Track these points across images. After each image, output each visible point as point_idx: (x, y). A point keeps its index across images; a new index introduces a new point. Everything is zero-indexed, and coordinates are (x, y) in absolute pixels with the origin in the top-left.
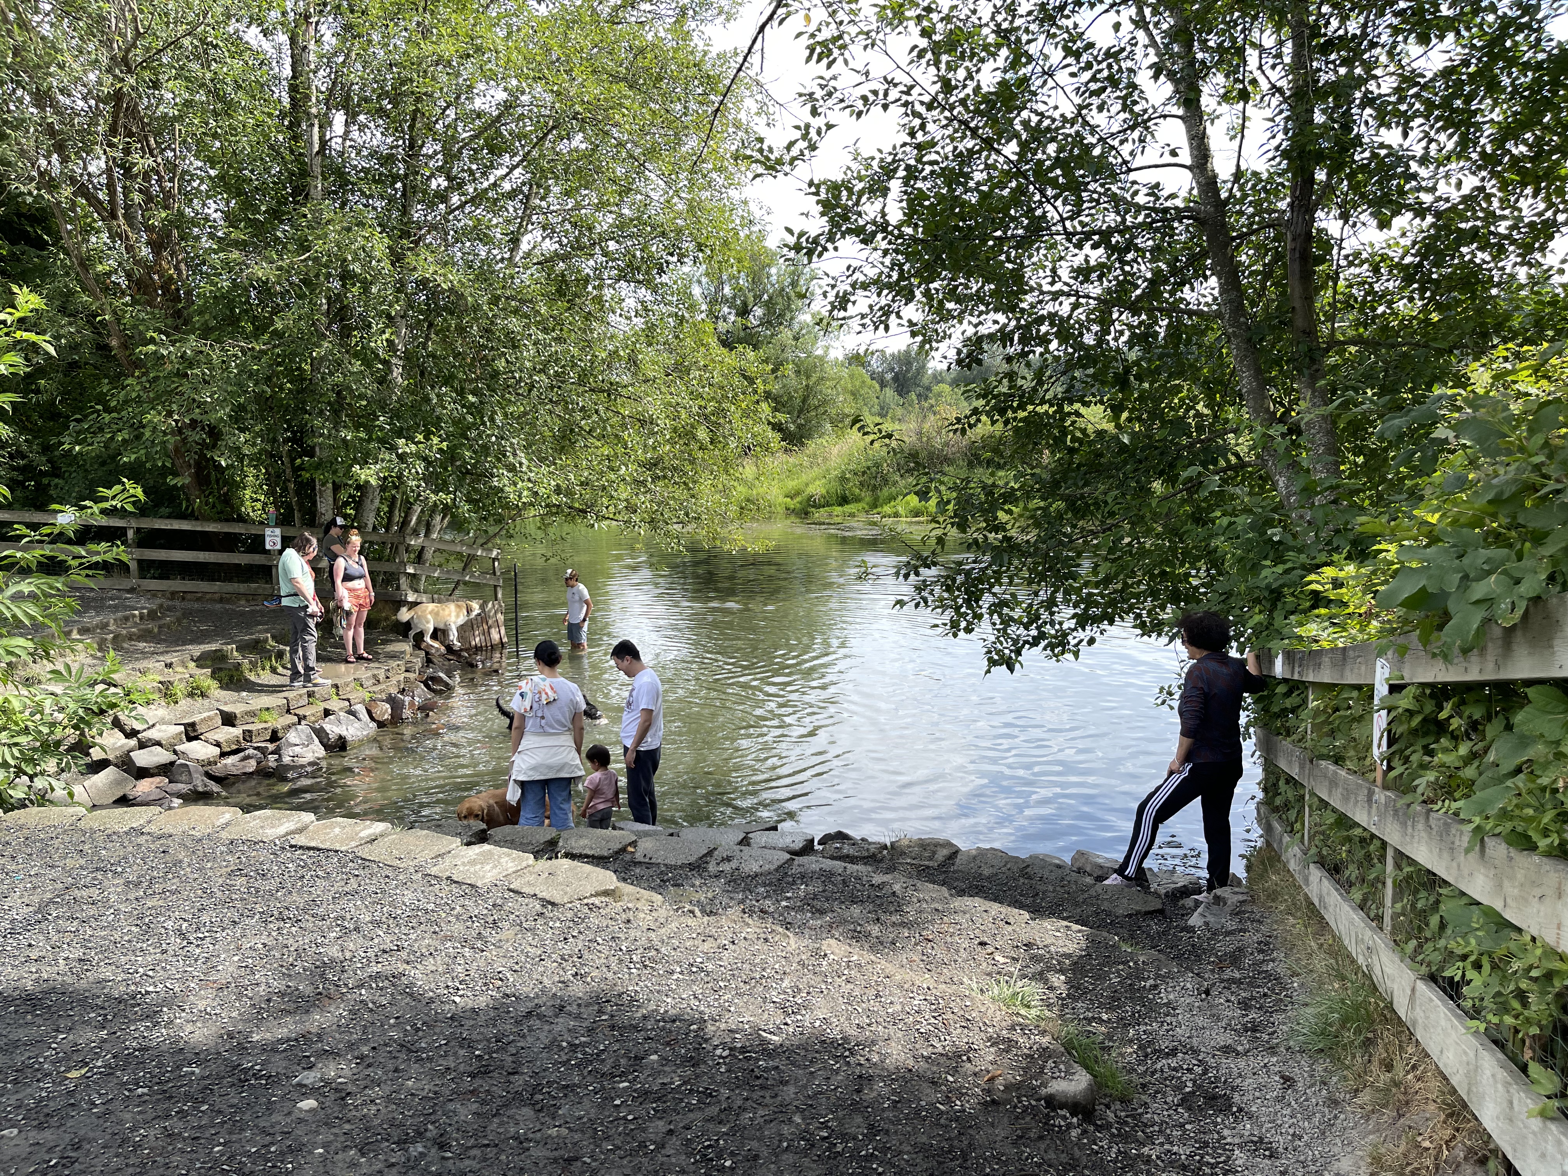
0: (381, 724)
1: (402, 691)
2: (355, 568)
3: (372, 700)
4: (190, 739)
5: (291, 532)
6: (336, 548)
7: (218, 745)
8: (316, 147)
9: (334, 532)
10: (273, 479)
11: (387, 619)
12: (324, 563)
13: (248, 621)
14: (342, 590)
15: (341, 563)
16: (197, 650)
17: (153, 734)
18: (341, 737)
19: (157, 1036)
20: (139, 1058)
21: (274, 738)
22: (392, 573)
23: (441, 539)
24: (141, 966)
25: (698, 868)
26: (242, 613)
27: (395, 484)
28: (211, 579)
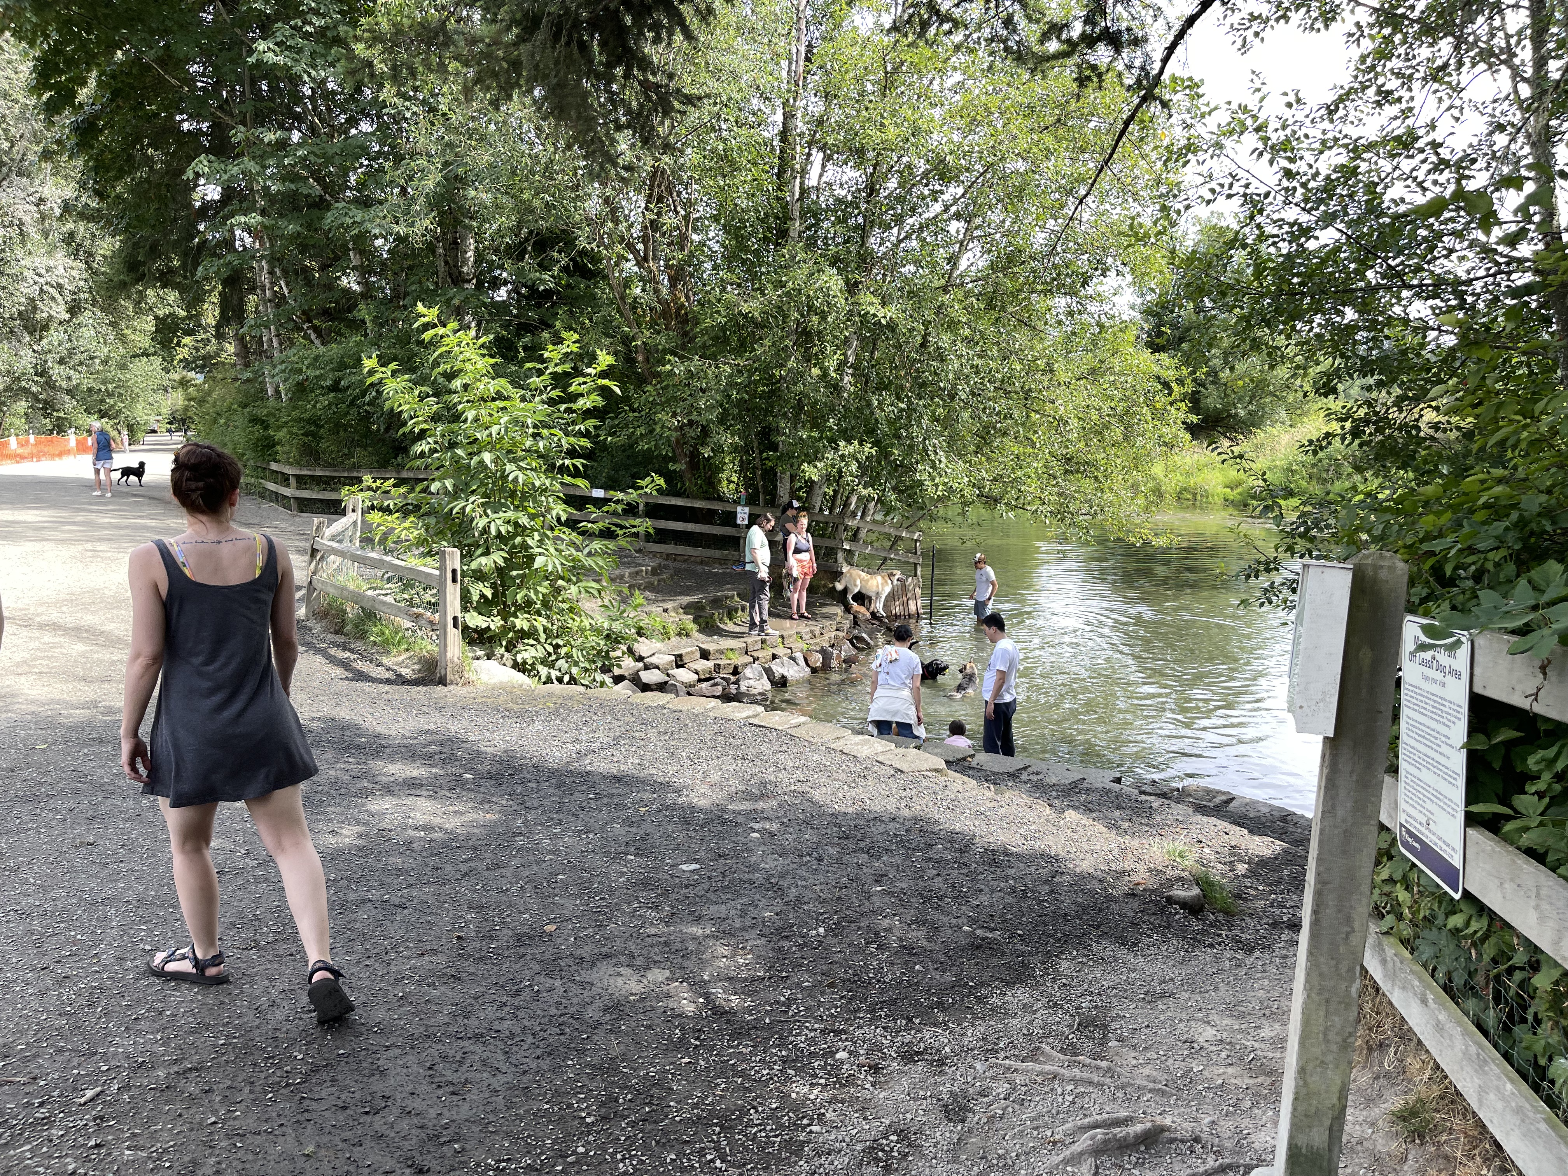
0: (814, 670)
1: (832, 646)
2: (803, 544)
3: (809, 650)
4: (678, 666)
5: (757, 510)
6: (790, 526)
7: (697, 673)
8: (797, 196)
9: (790, 513)
10: (744, 467)
11: (825, 586)
12: (779, 537)
13: (721, 581)
14: (792, 560)
15: (792, 539)
16: (687, 599)
17: (654, 660)
18: (783, 676)
19: (681, 800)
20: (674, 807)
21: (735, 672)
22: (832, 549)
23: (874, 521)
24: (671, 770)
25: (1014, 776)
26: (716, 574)
27: (835, 478)
28: (695, 546)
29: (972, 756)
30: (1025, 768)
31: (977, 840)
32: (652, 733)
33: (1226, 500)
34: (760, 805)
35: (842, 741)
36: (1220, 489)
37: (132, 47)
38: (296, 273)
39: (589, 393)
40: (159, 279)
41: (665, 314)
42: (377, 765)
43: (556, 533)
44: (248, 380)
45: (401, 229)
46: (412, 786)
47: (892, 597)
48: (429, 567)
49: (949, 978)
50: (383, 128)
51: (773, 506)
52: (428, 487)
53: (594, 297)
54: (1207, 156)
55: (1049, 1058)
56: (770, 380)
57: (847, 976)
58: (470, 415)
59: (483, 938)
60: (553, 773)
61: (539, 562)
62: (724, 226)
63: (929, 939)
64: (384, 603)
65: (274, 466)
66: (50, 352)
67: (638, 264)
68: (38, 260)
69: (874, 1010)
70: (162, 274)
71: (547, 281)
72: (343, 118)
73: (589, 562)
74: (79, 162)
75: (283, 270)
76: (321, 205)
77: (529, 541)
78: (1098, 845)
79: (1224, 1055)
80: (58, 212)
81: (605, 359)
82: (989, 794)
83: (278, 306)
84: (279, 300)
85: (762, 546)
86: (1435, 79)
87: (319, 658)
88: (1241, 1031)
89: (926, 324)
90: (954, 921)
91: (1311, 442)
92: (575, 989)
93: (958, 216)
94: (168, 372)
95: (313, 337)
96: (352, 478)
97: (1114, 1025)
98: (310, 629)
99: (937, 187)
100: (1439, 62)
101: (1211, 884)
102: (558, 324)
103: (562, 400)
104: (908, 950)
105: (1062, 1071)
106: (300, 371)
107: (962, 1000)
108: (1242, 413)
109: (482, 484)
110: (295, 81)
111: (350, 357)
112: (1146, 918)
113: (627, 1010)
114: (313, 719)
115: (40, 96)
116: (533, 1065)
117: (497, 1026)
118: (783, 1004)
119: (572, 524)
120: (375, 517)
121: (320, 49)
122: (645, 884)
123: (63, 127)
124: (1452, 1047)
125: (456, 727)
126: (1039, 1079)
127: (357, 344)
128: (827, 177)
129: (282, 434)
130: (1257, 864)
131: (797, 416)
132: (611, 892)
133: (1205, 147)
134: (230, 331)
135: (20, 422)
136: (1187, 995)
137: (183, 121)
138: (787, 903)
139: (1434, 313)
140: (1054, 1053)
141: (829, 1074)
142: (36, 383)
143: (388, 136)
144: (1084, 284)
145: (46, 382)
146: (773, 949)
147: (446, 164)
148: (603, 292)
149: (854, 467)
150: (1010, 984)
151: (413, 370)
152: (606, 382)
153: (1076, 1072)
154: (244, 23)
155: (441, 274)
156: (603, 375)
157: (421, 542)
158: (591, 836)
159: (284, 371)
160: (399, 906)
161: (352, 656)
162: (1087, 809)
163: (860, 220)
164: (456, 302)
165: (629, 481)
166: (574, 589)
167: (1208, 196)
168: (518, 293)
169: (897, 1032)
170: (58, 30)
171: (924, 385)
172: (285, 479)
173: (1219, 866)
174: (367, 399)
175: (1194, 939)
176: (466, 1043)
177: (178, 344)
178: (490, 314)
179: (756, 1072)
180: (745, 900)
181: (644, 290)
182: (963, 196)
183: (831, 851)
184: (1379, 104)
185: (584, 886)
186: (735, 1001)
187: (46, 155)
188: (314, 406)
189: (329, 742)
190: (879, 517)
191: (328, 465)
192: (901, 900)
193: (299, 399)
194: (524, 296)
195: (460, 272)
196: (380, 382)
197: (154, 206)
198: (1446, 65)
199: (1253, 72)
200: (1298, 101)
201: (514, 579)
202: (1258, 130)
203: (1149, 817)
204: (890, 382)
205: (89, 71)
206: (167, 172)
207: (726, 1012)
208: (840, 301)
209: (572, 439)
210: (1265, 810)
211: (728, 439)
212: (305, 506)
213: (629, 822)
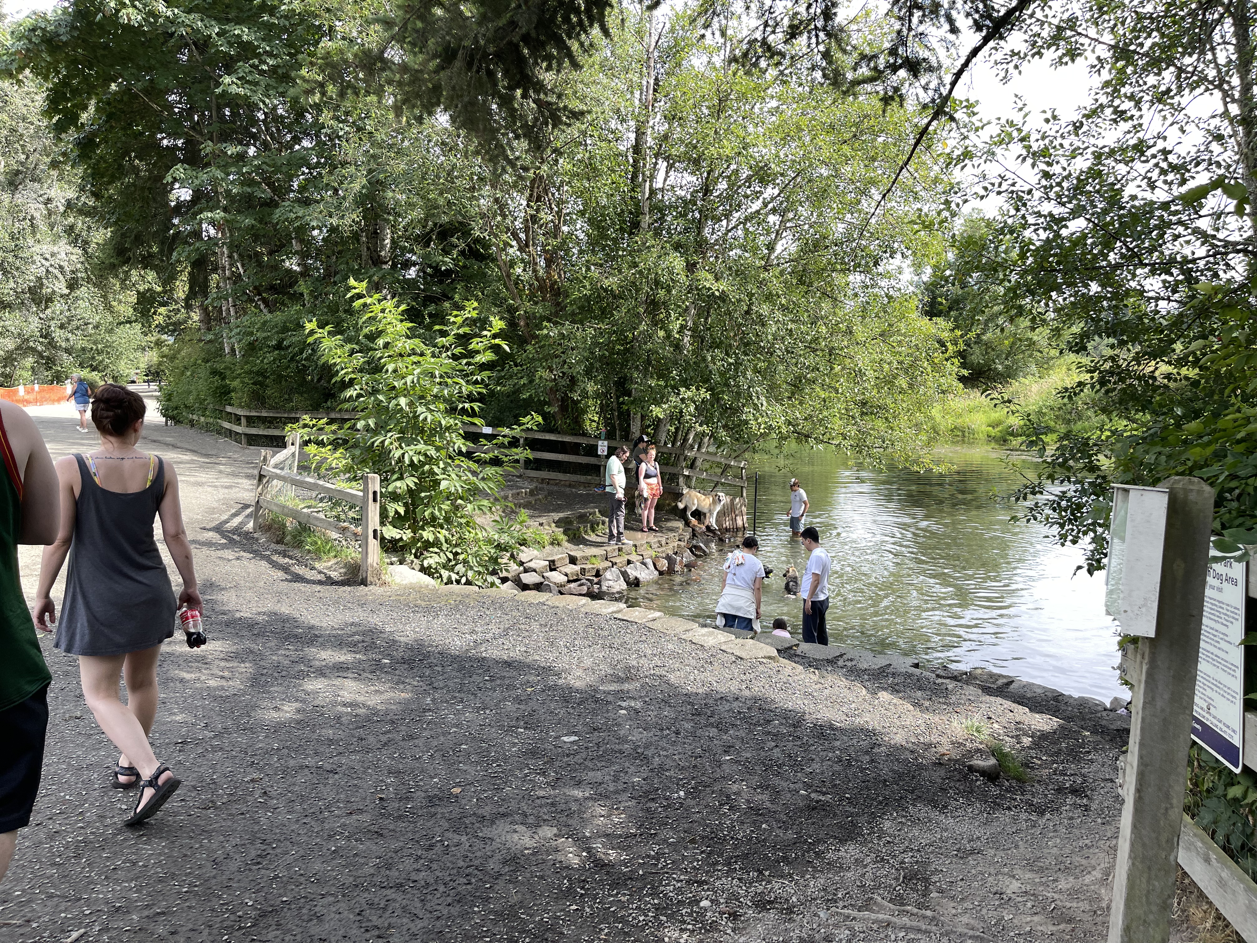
0: (661, 573)
1: (676, 553)
2: (652, 470)
3: (657, 557)
4: (551, 570)
5: (614, 444)
6: (642, 456)
7: (566, 575)
8: (647, 195)
9: (641, 446)
10: (603, 409)
11: (669, 505)
12: (633, 465)
13: (586, 500)
14: (643, 484)
15: (643, 466)
16: (557, 516)
17: (532, 565)
18: (636, 578)
19: (561, 682)
20: (554, 688)
21: (598, 574)
22: (674, 474)
23: (708, 453)
24: (551, 657)
25: (832, 662)
26: (581, 495)
27: (677, 417)
28: (565, 472)
29: (797, 645)
30: (841, 656)
31: (807, 717)
32: (535, 626)
33: (989, 436)
34: (626, 686)
35: (691, 633)
36: (984, 428)
37: (124, 80)
38: (250, 257)
39: (485, 350)
40: (142, 262)
41: (541, 288)
42: (311, 651)
43: (457, 462)
44: (210, 341)
45: (334, 221)
46: (340, 669)
47: (722, 514)
48: (354, 490)
49: (791, 835)
50: (320, 143)
51: (627, 440)
52: (355, 425)
53: (485, 275)
54: (982, 161)
55: (882, 908)
56: (624, 341)
57: (706, 834)
58: (390, 367)
59: (401, 799)
60: (455, 659)
61: (444, 485)
62: (589, 219)
63: (772, 802)
64: (317, 519)
65: (229, 409)
66: (53, 319)
67: (520, 249)
68: (45, 247)
69: (730, 864)
70: (144, 258)
71: (447, 262)
72: (288, 137)
73: (481, 485)
74: (80, 171)
75: (240, 255)
76: (271, 204)
77: (436, 469)
78: (908, 721)
79: (1029, 904)
80: (62, 209)
81: (498, 324)
82: (815, 678)
83: (235, 283)
84: (236, 278)
85: (619, 472)
86: (1160, 101)
87: (264, 563)
88: (1041, 884)
89: (751, 295)
90: (792, 786)
91: (1066, 389)
92: (478, 844)
93: (774, 211)
94: (146, 335)
95: (262, 307)
96: (290, 418)
97: (934, 878)
98: (257, 540)
99: (758, 189)
100: (1163, 88)
101: (1006, 755)
102: (457, 297)
103: (463, 356)
104: (755, 811)
105: (894, 919)
106: (251, 334)
107: (803, 855)
108: (1000, 367)
109: (398, 422)
110: (252, 107)
111: (291, 322)
112: (952, 784)
113: (522, 863)
114: (259, 613)
115: (51, 118)
116: (445, 912)
117: (414, 876)
118: (653, 858)
119: (469, 455)
120: (312, 449)
121: (272, 82)
122: (533, 753)
123: (68, 142)
124: (1236, 902)
125: (375, 620)
126: (875, 927)
127: (298, 312)
128: (671, 181)
129: (236, 383)
130: (1039, 738)
131: (646, 369)
132: (506, 759)
133: (979, 154)
134: (195, 303)
135: (27, 374)
136: (992, 852)
137: (163, 138)
138: (652, 770)
139: (1164, 287)
140: (886, 903)
141: (695, 920)
142: (41, 343)
143: (324, 151)
144: (876, 264)
145: (49, 343)
146: (642, 810)
147: (370, 171)
148: (493, 271)
149: (692, 408)
150: (843, 841)
151: (341, 333)
152: (497, 341)
153: (905, 920)
154: (212, 62)
155: (364, 258)
156: (495, 336)
157: (348, 469)
158: (488, 712)
159: (239, 334)
160: (331, 772)
161: (291, 562)
162: (894, 689)
163: (697, 215)
164: (375, 278)
165: (512, 420)
166: (470, 507)
167: (982, 192)
168: (425, 272)
169: (750, 883)
170: (66, 67)
171: (747, 344)
172: (237, 419)
173: (1007, 738)
174: (304, 356)
175: (994, 802)
176: (389, 892)
177: (155, 313)
178: (403, 288)
179: (634, 918)
180: (616, 767)
181: (524, 270)
182: (779, 195)
183: (686, 725)
184: (1115, 121)
185: (483, 754)
186: (613, 855)
187: (54, 164)
188: (262, 361)
189: (272, 632)
190: (712, 449)
191: (272, 408)
192: (747, 769)
193: (250, 356)
194: (429, 275)
195: (379, 256)
196: (318, 342)
197: (138, 205)
198: (1169, 90)
199: (1016, 96)
200: (1055, 118)
201: (422, 499)
202: (1022, 140)
203: (946, 697)
204: (721, 342)
205: (89, 99)
206: (149, 178)
207: (606, 865)
208: (682, 278)
209: (471, 387)
210: (1039, 691)
211: (591, 387)
212: (253, 440)
213: (518, 700)
